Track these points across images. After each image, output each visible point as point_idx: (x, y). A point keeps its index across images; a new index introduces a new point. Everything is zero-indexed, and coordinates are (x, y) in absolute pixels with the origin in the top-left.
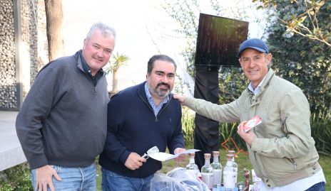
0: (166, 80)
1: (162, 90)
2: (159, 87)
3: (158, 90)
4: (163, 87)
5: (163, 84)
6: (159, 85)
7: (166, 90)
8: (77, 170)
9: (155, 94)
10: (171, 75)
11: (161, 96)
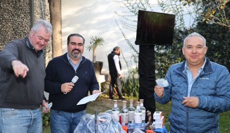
0: (77, 47)
1: (75, 53)
2: (74, 52)
3: (73, 53)
4: (76, 51)
5: (76, 49)
6: (73, 50)
7: (78, 53)
8: (29, 111)
9: (72, 56)
10: (80, 44)
11: (75, 57)
